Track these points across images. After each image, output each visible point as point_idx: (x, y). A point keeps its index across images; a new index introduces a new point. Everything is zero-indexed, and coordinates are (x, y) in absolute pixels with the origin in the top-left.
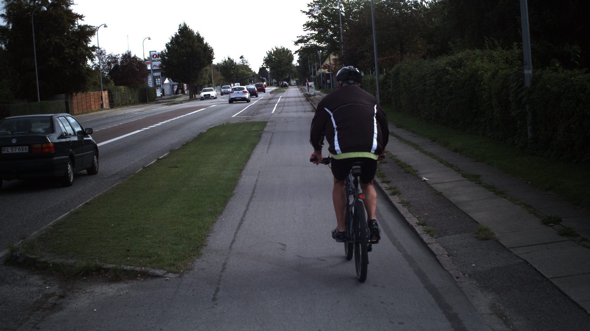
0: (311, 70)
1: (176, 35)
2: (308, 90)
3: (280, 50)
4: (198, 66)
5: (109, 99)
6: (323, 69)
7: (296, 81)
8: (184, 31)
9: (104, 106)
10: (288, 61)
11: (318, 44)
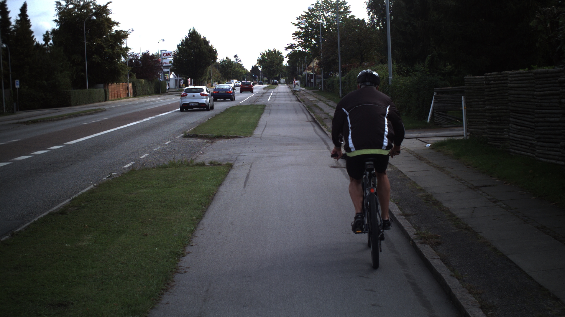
0: (299, 70)
1: (186, 39)
2: (295, 87)
3: (272, 52)
4: (204, 65)
5: (133, 90)
6: (308, 70)
7: (286, 80)
8: (194, 35)
9: (130, 94)
10: (279, 62)
11: (304, 50)
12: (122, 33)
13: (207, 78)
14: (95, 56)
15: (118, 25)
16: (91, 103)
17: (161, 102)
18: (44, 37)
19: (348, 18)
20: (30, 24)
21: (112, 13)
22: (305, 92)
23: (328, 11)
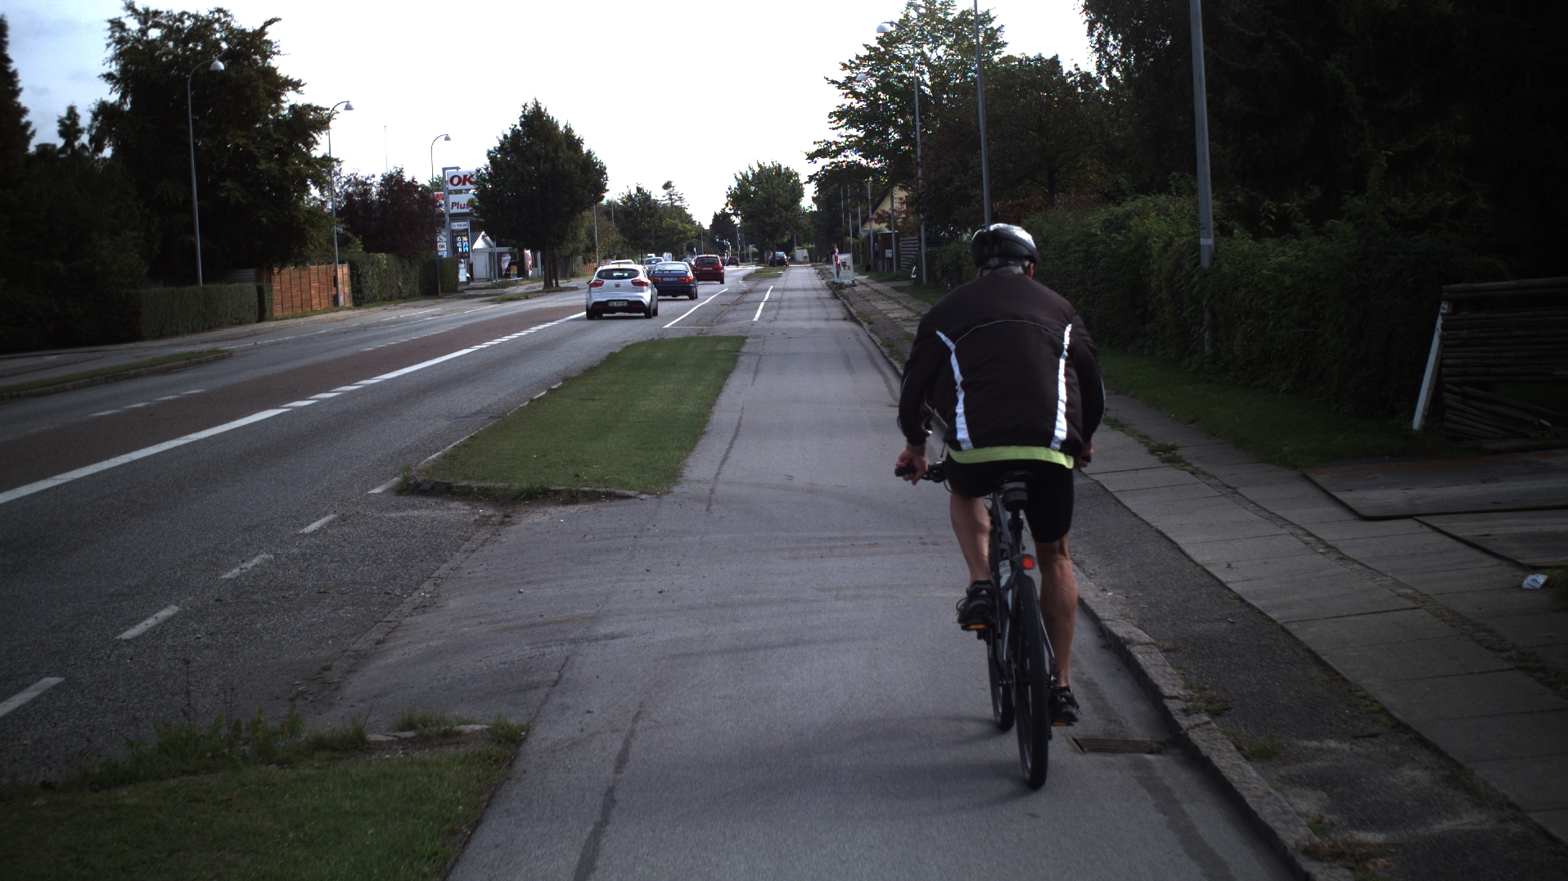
0: (848, 223)
1: (515, 132)
2: (838, 273)
3: (770, 170)
4: (568, 209)
5: (352, 285)
6: (876, 222)
7: (810, 250)
8: (536, 122)
9: (341, 299)
10: (790, 201)
11: (864, 162)
12: (312, 113)
13: (582, 247)
14: (228, 184)
15: (300, 89)
16: (210, 329)
17: (429, 323)
18: (60, 126)
19: (997, 64)
20: (16, 86)
21: (279, 51)
22: (868, 289)
23: (937, 42)
